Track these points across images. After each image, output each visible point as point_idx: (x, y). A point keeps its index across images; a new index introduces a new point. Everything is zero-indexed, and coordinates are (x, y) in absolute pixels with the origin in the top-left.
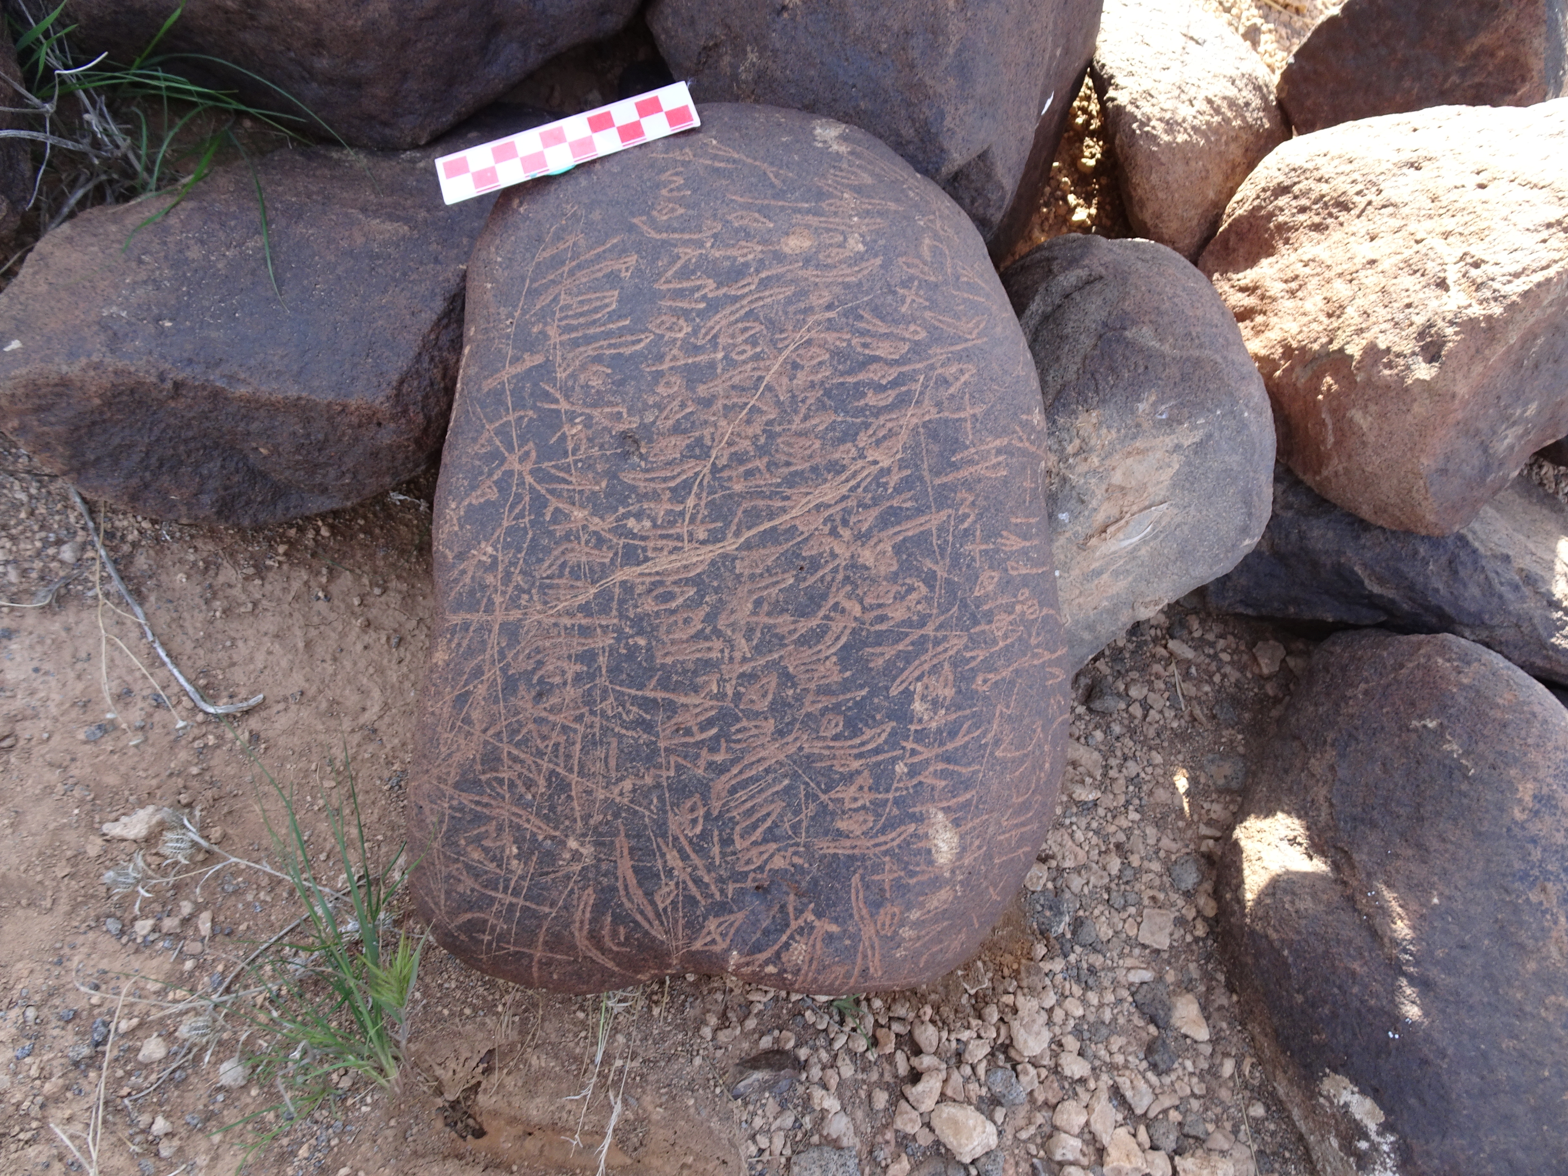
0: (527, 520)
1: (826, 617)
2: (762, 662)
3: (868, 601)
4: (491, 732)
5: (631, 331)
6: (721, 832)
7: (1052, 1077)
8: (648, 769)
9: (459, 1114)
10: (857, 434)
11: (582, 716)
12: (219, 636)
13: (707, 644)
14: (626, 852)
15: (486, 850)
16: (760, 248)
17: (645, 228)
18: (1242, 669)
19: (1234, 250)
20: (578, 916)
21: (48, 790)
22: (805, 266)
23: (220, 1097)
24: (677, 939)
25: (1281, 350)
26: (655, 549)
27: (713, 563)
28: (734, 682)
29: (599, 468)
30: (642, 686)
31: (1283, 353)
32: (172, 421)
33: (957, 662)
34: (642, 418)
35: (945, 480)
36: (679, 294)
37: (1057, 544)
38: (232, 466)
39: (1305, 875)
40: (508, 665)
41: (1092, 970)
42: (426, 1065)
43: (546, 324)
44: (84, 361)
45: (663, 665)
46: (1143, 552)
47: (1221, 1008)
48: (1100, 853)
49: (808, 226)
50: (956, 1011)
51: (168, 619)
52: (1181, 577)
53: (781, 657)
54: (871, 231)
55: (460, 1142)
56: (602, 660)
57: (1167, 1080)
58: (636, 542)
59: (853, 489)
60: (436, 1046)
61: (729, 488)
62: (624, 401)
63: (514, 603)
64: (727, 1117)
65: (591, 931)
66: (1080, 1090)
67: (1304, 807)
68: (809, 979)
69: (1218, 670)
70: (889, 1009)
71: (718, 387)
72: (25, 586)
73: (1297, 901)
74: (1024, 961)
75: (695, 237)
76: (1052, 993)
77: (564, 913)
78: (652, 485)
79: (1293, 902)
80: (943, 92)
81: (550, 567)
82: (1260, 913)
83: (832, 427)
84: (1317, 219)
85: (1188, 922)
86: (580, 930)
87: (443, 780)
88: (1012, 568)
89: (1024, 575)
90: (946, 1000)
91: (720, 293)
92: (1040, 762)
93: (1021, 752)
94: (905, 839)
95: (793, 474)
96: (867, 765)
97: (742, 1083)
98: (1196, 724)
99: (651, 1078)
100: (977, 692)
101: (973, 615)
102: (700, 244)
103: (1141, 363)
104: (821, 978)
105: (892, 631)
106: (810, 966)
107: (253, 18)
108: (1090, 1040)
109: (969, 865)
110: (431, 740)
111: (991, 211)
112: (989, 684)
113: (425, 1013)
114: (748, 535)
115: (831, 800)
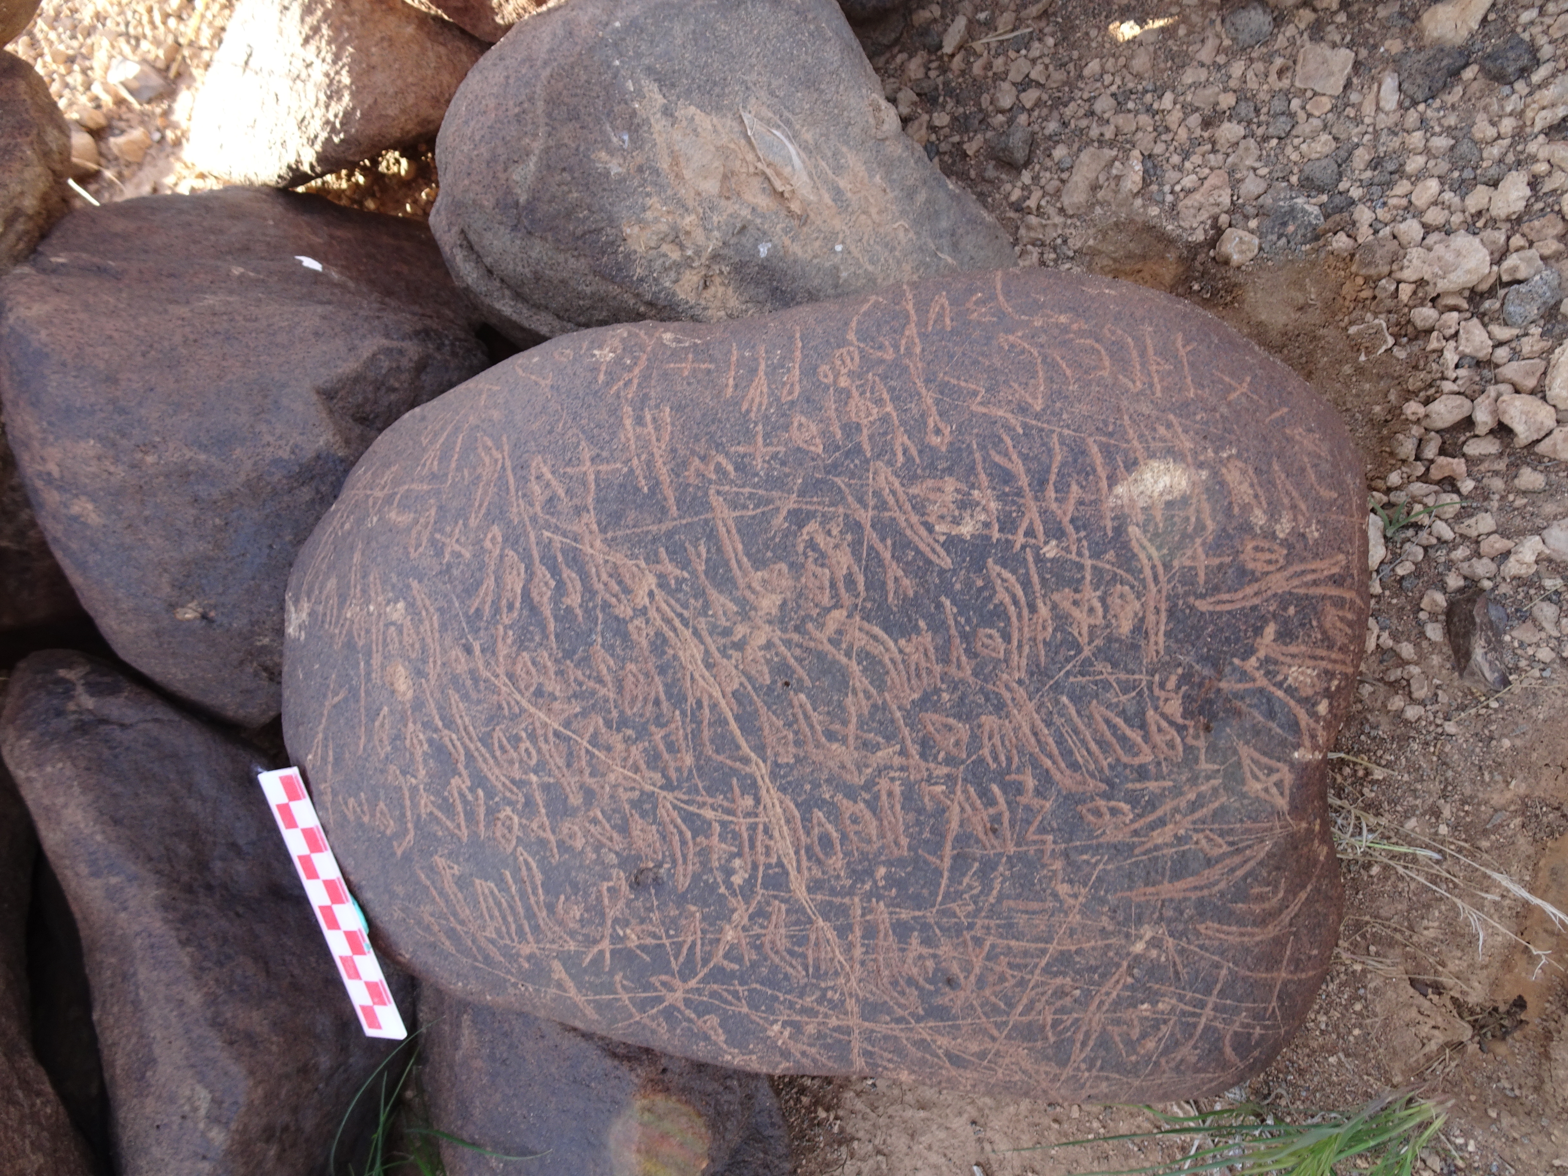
0: (740, 989)
1: (848, 654)
2: (906, 731)
3: (826, 601)
4: (995, 1033)
5: (516, 871)
6: (1128, 780)
7: (1525, 228)
8: (1043, 866)
9: (1491, 1020)
10: (617, 618)
11: (974, 938)
13: (884, 797)
14: (1150, 890)
15: (1144, 1036)
16: (410, 725)
17: (405, 844)
20: (1234, 939)
22: (426, 676)
24: (1272, 829)
26: (768, 854)
27: (783, 789)
28: (932, 765)
29: (674, 912)
30: (938, 872)
33: (910, 476)
34: (613, 866)
35: (672, 501)
36: (470, 816)
37: (800, 253)
41: (1375, 164)
42: (1422, 1061)
43: (518, 955)
45: (910, 848)
46: (808, 136)
48: (1214, 151)
49: (383, 668)
50: (1416, 367)
52: (841, 81)
53: (900, 708)
54: (383, 592)
55: (1528, 1029)
56: (905, 915)
57: (1547, 51)
58: (760, 875)
59: (685, 623)
60: (1399, 1049)
61: (690, 771)
62: (594, 884)
63: (838, 1007)
64: (1533, 695)
65: (1254, 924)
66: (1547, 187)
68: (1341, 656)
70: (1404, 461)
71: (570, 782)
74: (1354, 268)
75: (407, 795)
76: (1403, 227)
77: (1230, 954)
78: (690, 856)
80: (250, 462)
81: (794, 967)
83: (610, 649)
85: (1318, 21)
86: (1252, 935)
87: (1056, 1078)
88: (790, 393)
89: (801, 373)
90: (1399, 380)
91: (465, 773)
92: (1056, 332)
93: (1039, 367)
94: (1150, 540)
95: (669, 696)
96: (1044, 596)
97: (1488, 674)
98: (1051, 10)
99: (1468, 791)
100: (951, 444)
101: (847, 454)
102: (414, 790)
103: (558, 178)
104: (1340, 640)
105: (867, 567)
106: (1322, 658)
107: (285, 1129)
108: (1475, 169)
109: (1193, 439)
110: (1008, 1088)
111: (405, 363)
112: (942, 425)
113: (1355, 1056)
114: (746, 749)
115: (1091, 642)
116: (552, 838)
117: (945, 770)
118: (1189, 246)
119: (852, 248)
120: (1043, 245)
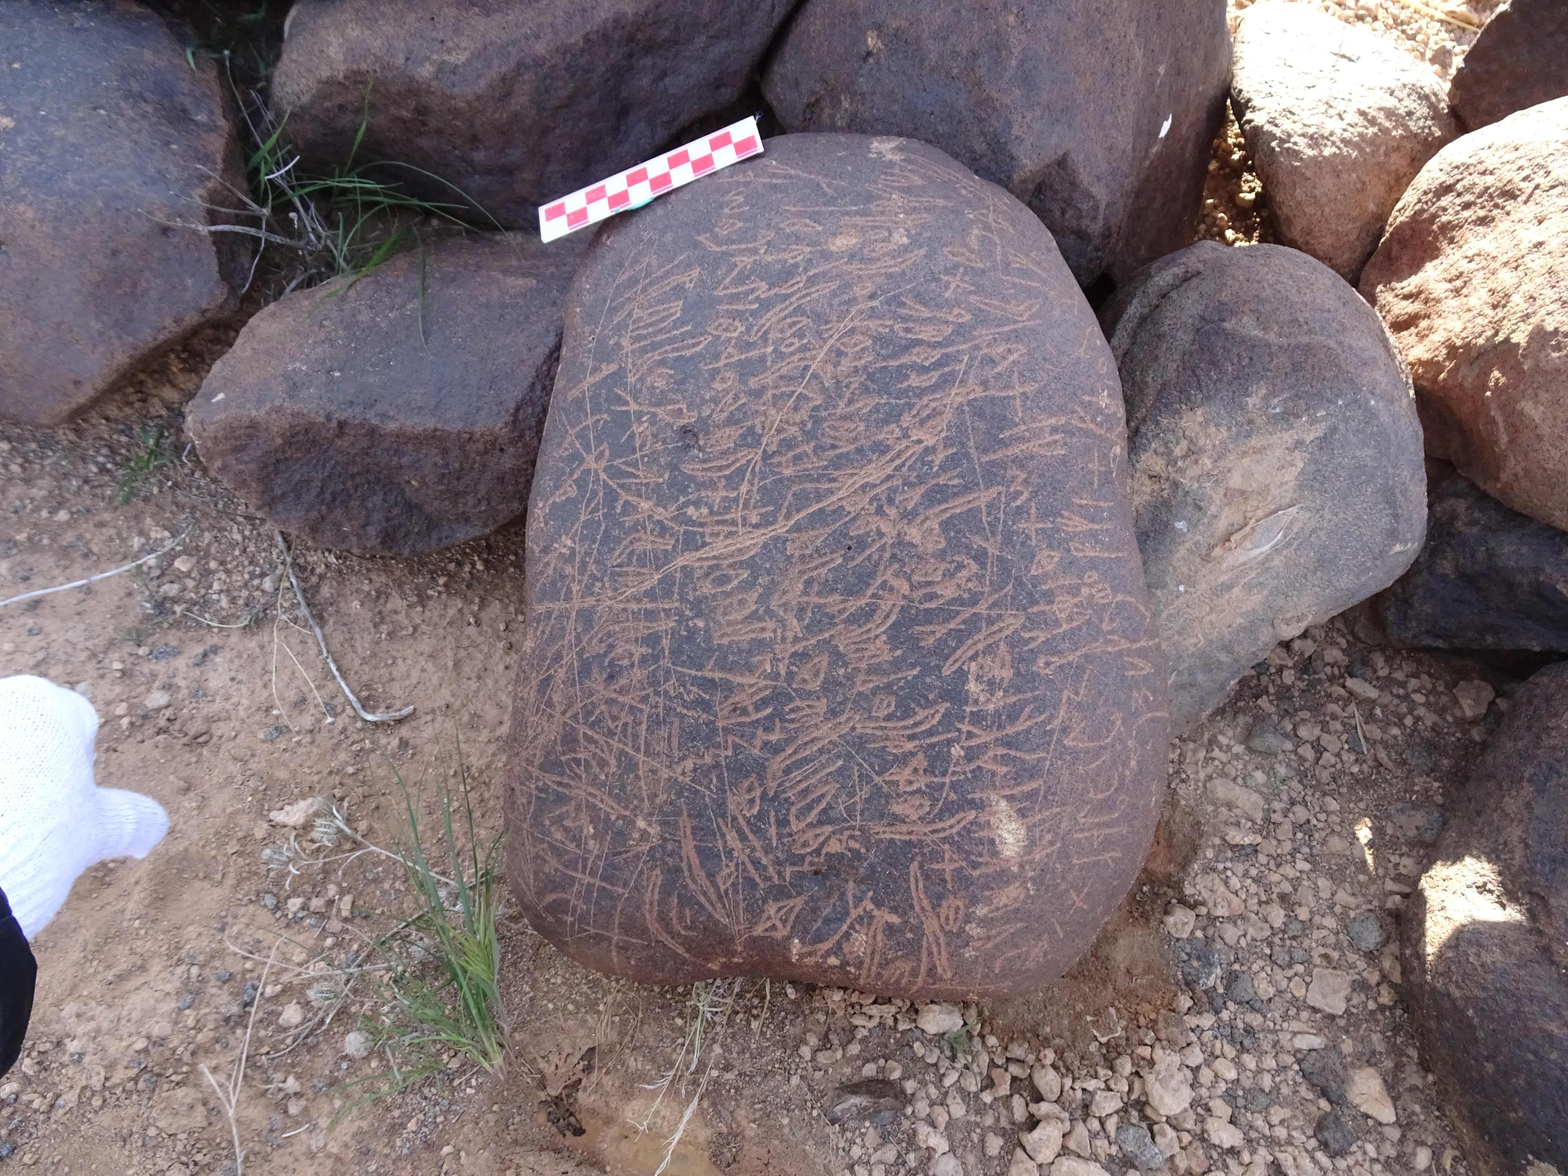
0: (600, 513)
1: (874, 596)
2: (813, 641)
3: (916, 578)
4: (569, 714)
5: (692, 335)
6: (777, 812)
7: (1197, 1144)
8: (707, 748)
9: (563, 1111)
10: (900, 415)
11: (648, 696)
12: (383, 655)
13: (761, 625)
14: (689, 832)
15: (566, 830)
16: (809, 249)
17: (708, 243)
18: (1441, 712)
19: (1398, 259)
20: (647, 897)
21: (230, 779)
22: (850, 262)
23: (344, 1065)
24: (738, 923)
25: (1445, 351)
26: (712, 535)
27: (765, 545)
28: (786, 662)
29: (662, 461)
30: (700, 667)
31: (1448, 354)
32: (340, 458)
33: (1014, 642)
34: (700, 413)
35: (993, 457)
36: (735, 298)
37: (1178, 555)
38: (391, 499)
39: (1494, 925)
40: (583, 649)
41: (1249, 1031)
42: (530, 1057)
43: (620, 336)
44: (268, 405)
45: (720, 646)
46: (1277, 562)
47: (1413, 1089)
48: (1260, 903)
49: (855, 226)
50: (1082, 1058)
51: (341, 638)
52: (1324, 589)
53: (832, 636)
54: (916, 226)
55: (560, 1137)
56: (665, 642)
57: (1341, 1164)
58: (695, 529)
59: (898, 468)
60: (540, 1038)
61: (779, 473)
62: (684, 398)
63: (588, 591)
64: (824, 1142)
65: (660, 912)
66: (1230, 1162)
67: (1495, 850)
68: (873, 974)
69: (1411, 711)
70: (1006, 1048)
71: (768, 378)
72: (233, 611)
73: (1483, 954)
74: (1162, 1011)
75: (750, 246)
76: (1197, 1050)
77: (636, 894)
78: (709, 474)
79: (1478, 955)
80: (1008, 102)
81: (620, 556)
82: (1441, 969)
83: (876, 409)
84: (1482, 213)
85: (1370, 987)
86: (651, 911)
87: (530, 762)
88: (1076, 549)
89: (1092, 558)
90: (1072, 1046)
91: (772, 293)
92: (1123, 757)
93: (1097, 744)
94: (965, 827)
95: (839, 457)
96: (921, 746)
97: (839, 1107)
98: (1382, 769)
99: (745, 1092)
100: (1038, 675)
101: (1030, 594)
102: (755, 251)
103: (1244, 354)
104: (885, 973)
105: (943, 610)
106: (872, 959)
107: (424, 124)
108: (1245, 1107)
109: (1041, 861)
110: (520, 724)
111: (1085, 222)
112: (1052, 667)
113: (532, 1005)
114: (797, 517)
115: (886, 782)
116: (721, 364)
117: (783, 672)
118: (1181, 881)
119: (1181, 600)
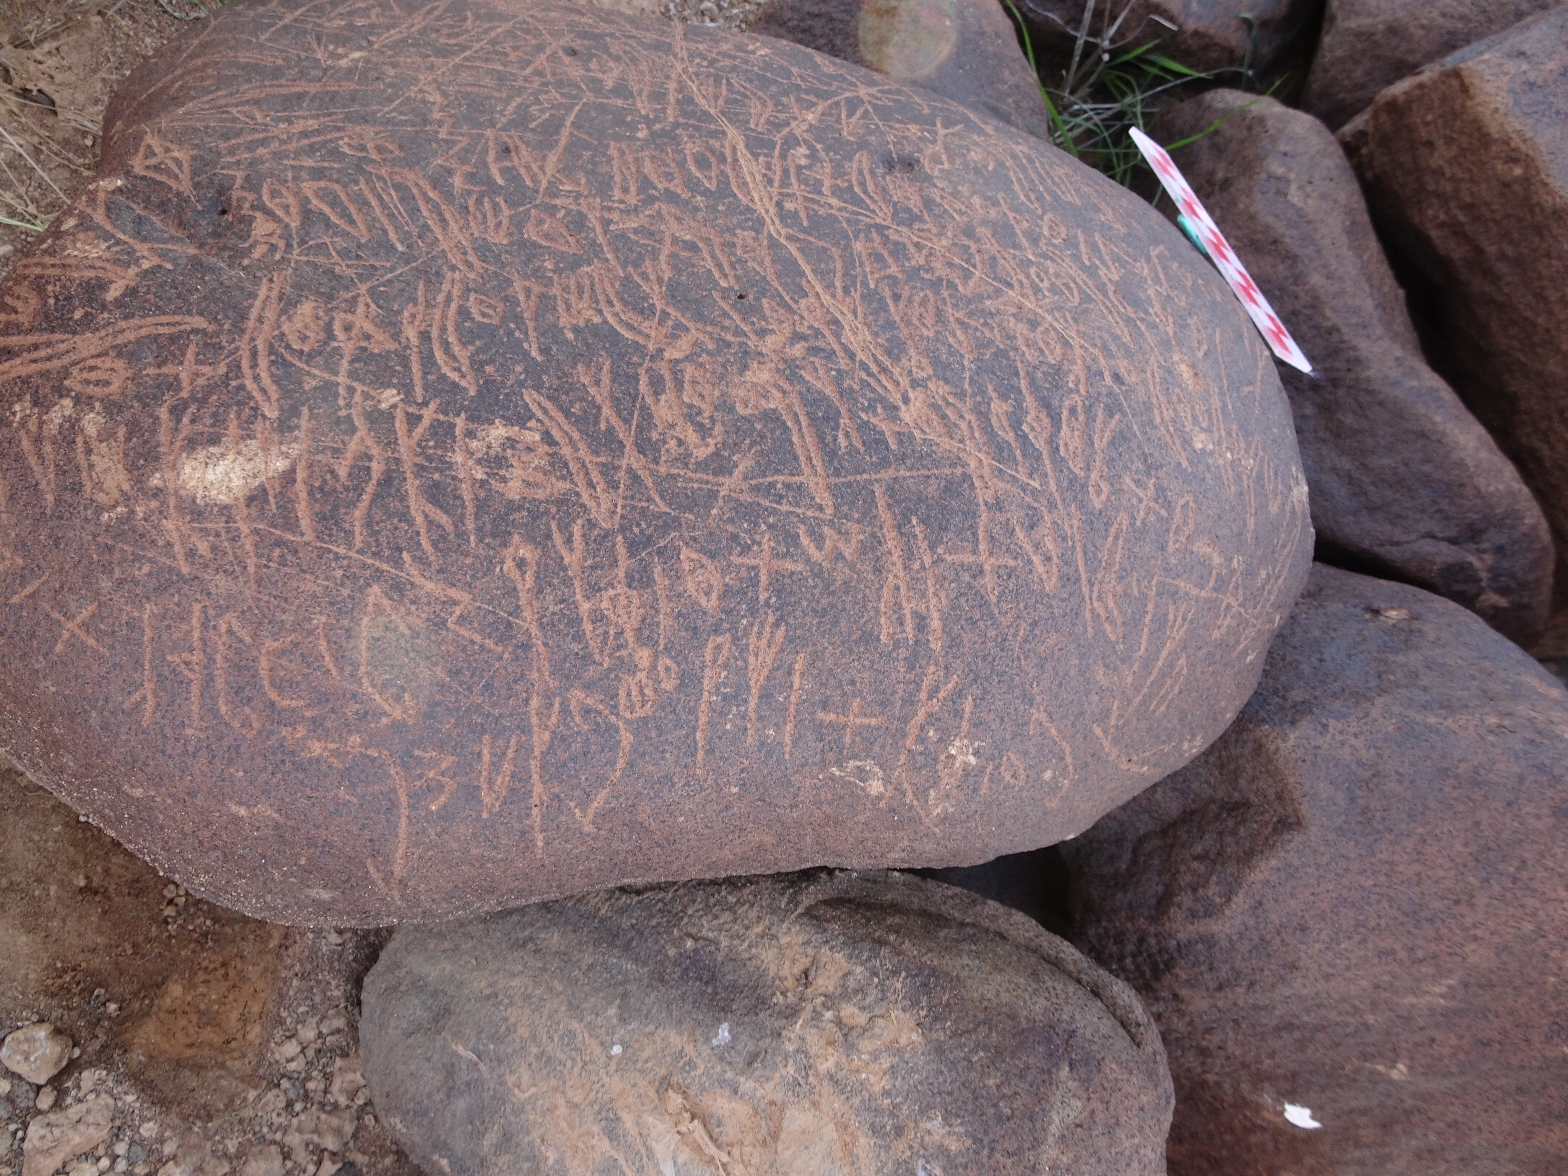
0: (800, 82)
1: (666, 315)
2: (601, 240)
3: (689, 371)
4: (529, 19)
5: (1040, 199)
6: (337, 170)
8: (455, 116)
10: (947, 381)
11: (543, 77)
13: (633, 189)
14: (333, 89)
15: (367, 9)
16: (1170, 332)
17: (1157, 250)
20: (245, 54)
22: (1161, 367)
24: (171, 122)
26: (768, 166)
27: (750, 210)
28: (573, 207)
29: (871, 138)
30: (577, 126)
33: (567, 505)
34: (939, 178)
35: (881, 503)
36: (1094, 248)
37: (673, 1036)
40: (617, 39)
42: (64, 34)
43: (1029, 149)
45: (607, 147)
49: (1208, 393)
53: (607, 260)
54: (1219, 468)
56: (618, 102)
58: (777, 150)
59: (864, 367)
60: (87, 48)
61: (856, 237)
62: (958, 169)
63: (697, 55)
65: (218, 64)
71: (991, 247)
75: (1163, 282)
77: (253, 47)
78: (854, 174)
80: (1373, 717)
81: (743, 86)
83: (954, 353)
88: (718, 647)
89: (700, 680)
91: (1106, 280)
92: (330, 722)
93: (364, 658)
94: (251, 398)
95: (882, 301)
96: (407, 347)
100: (505, 545)
101: (649, 541)
102: (1157, 283)
103: (1017, 1104)
105: (634, 398)
106: (54, 266)
109: (160, 532)
112: (515, 574)
114: (793, 249)
115: (355, 298)
116: (1006, 210)
117: (558, 202)
118: (110, 1065)
119: (597, 1050)
120: (322, 1105)
